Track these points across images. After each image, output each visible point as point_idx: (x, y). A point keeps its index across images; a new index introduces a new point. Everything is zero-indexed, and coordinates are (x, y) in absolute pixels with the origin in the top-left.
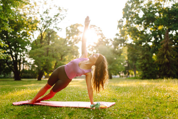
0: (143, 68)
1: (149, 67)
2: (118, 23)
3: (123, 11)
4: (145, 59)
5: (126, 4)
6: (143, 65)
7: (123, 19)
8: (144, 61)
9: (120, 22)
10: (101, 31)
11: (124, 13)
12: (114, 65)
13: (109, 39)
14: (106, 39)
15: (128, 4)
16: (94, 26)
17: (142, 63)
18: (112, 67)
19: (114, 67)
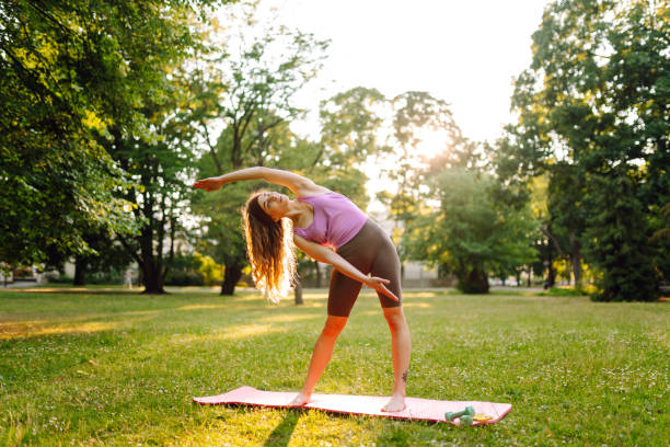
0: (610, 258)
1: (633, 254)
2: (514, 87)
3: (532, 42)
4: (615, 227)
5: (546, 15)
6: (609, 247)
7: (531, 71)
8: (612, 230)
9: (520, 82)
10: (451, 114)
11: (536, 49)
12: (496, 242)
13: (479, 143)
14: (469, 143)
15: (552, 14)
16: (424, 95)
17: (605, 237)
18: (491, 247)
19: (498, 248)
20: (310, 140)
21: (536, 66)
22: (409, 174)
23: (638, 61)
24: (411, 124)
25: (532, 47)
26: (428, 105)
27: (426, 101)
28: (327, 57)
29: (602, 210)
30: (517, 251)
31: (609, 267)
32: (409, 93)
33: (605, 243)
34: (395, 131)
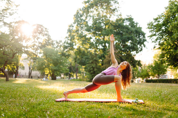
0: (92, 72)
1: (97, 71)
4: (93, 64)
5: (78, 11)
6: (92, 69)
7: (73, 24)
8: (93, 65)
9: (70, 26)
10: (48, 32)
11: (75, 19)
12: (59, 67)
13: (55, 41)
14: (52, 40)
15: (79, 11)
16: (41, 26)
17: (91, 67)
18: (58, 68)
19: (59, 68)
20: (6, 33)
21: (75, 23)
22: (35, 47)
23: (99, 26)
24: (37, 33)
25: (74, 18)
26: (43, 29)
27: (42, 27)
28: (17, 10)
29: (90, 60)
30: (64, 69)
31: (91, 74)
32: (37, 24)
33: (91, 68)
34: (32, 34)
